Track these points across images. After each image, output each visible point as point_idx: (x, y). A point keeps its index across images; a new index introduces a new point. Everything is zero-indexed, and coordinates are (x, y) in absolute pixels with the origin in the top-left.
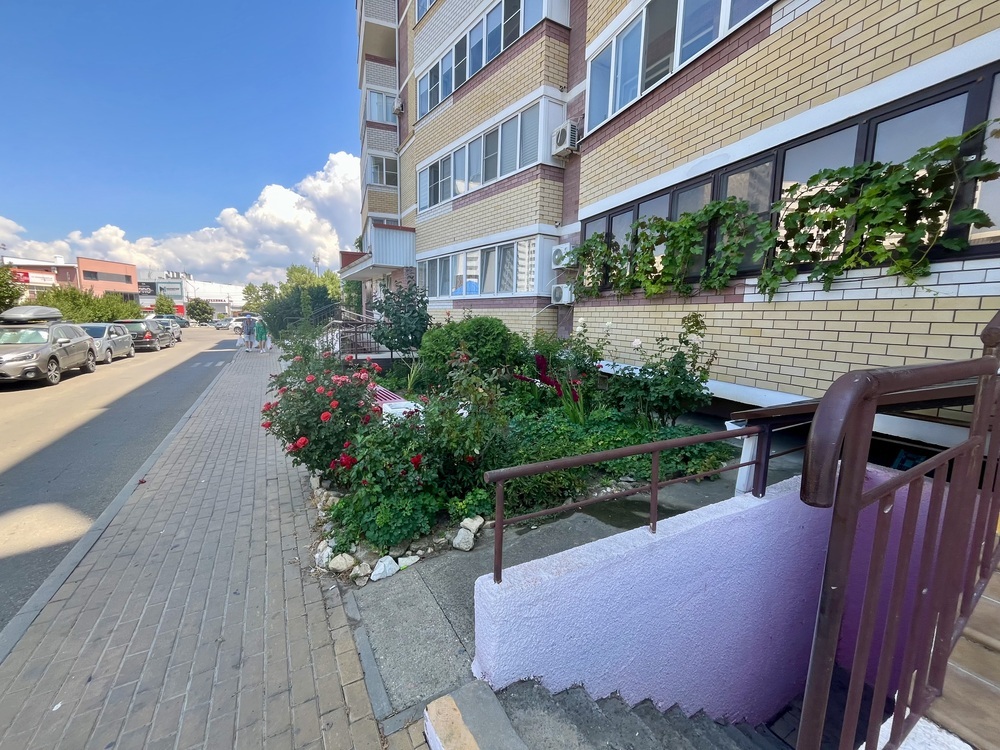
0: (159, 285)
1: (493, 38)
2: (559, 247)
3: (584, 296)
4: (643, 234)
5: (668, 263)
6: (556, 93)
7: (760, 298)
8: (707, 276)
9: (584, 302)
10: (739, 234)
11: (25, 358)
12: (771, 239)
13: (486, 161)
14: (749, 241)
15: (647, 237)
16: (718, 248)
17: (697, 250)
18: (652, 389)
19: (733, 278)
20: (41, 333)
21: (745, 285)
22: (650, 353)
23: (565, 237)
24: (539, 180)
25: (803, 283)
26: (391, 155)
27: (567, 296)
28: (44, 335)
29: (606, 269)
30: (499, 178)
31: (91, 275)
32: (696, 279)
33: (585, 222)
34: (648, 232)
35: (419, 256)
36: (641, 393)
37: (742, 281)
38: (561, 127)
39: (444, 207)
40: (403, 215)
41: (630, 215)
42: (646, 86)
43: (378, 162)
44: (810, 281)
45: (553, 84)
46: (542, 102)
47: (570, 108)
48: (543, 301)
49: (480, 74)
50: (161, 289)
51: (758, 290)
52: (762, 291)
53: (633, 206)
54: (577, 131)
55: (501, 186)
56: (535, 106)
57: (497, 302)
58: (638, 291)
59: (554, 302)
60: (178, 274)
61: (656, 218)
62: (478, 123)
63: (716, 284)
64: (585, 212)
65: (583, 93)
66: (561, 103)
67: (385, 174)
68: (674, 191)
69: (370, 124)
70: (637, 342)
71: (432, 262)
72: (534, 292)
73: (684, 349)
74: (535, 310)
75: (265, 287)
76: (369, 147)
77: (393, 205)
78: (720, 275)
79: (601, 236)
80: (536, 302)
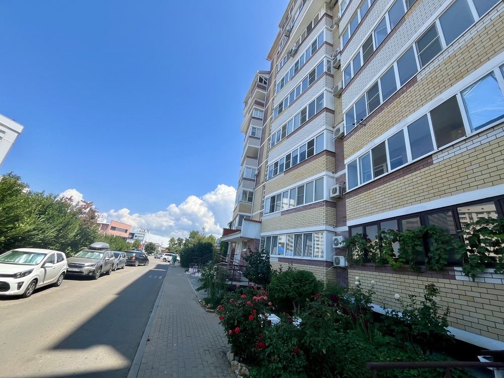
0: (136, 235)
1: (302, 155)
2: (336, 237)
3: (354, 264)
4: (385, 236)
5: (402, 252)
6: (331, 174)
7: (466, 278)
8: (429, 262)
9: (354, 267)
10: (443, 243)
11: (92, 266)
12: (463, 248)
13: (298, 197)
14: (450, 247)
15: (387, 238)
16: (432, 249)
17: (420, 249)
18: (413, 327)
19: (445, 265)
20: (101, 254)
21: (454, 270)
22: (405, 304)
23: (339, 233)
24: (324, 207)
25: (492, 273)
26: (251, 190)
27: (343, 262)
28: (102, 255)
29: (366, 251)
30: (304, 204)
31: (113, 228)
32: (423, 263)
33: (350, 228)
34: (388, 236)
35: (262, 234)
36: (406, 328)
37: (451, 268)
38: (335, 186)
39: (276, 214)
40: (253, 214)
41: (376, 227)
42: (375, 176)
43: (245, 193)
44: (496, 273)
45: (329, 171)
46: (325, 177)
47: (337, 179)
48: (329, 264)
49: (296, 166)
50: (136, 236)
51: (464, 274)
52: (467, 275)
53: (377, 223)
54: (343, 189)
55: (305, 208)
56: (322, 178)
57: (303, 261)
58: (387, 265)
59: (335, 265)
60: (145, 230)
61: (390, 230)
62: (295, 183)
63: (436, 267)
64: (350, 223)
65: (345, 174)
66: (333, 178)
67: (248, 197)
68: (399, 219)
69: (245, 179)
70: (397, 296)
71: (269, 238)
72: (324, 259)
73: (429, 304)
74: (325, 268)
75: (179, 239)
76: (243, 187)
77: (249, 210)
78: (437, 263)
79: (360, 235)
80: (325, 264)
